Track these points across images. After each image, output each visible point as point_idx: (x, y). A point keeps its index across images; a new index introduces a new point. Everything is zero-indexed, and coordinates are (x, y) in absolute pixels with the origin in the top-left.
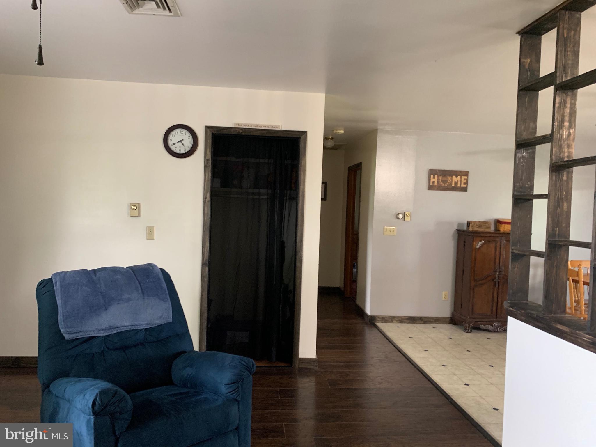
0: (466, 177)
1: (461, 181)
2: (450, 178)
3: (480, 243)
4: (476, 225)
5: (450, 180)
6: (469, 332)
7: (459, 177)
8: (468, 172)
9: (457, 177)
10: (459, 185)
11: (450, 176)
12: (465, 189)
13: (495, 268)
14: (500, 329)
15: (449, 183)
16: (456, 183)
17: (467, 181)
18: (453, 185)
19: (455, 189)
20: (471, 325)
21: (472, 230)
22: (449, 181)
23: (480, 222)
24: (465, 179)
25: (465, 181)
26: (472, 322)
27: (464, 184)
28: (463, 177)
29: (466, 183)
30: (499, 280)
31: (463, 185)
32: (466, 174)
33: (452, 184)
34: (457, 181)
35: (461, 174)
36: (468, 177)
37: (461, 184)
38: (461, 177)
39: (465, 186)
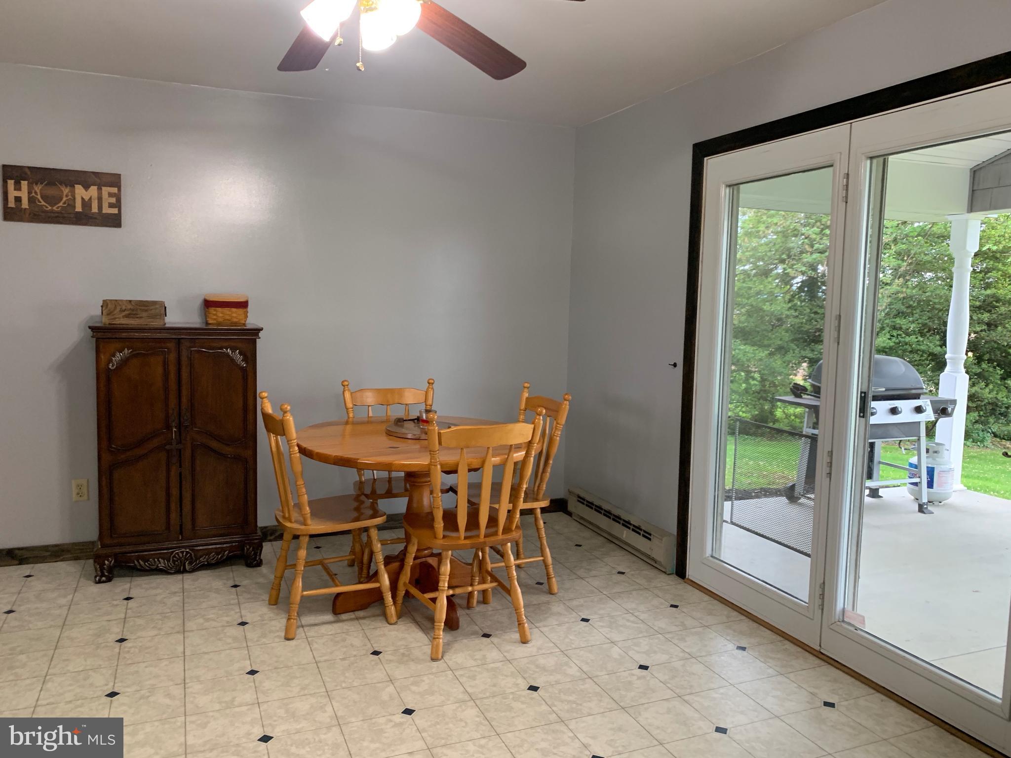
0: (115, 190)
1: (100, 199)
2: (66, 190)
3: (118, 356)
4: (122, 311)
5: (67, 196)
6: (104, 582)
7: (93, 190)
8: (118, 176)
9: (86, 187)
10: (95, 209)
11: (66, 186)
12: (115, 221)
13: (167, 417)
14: (190, 563)
15: (64, 203)
16: (86, 204)
17: (119, 200)
18: (79, 208)
19: (84, 218)
20: (106, 562)
21: (109, 324)
22: (64, 199)
23: (130, 301)
24: (111, 195)
25: (113, 200)
26: (107, 557)
27: (111, 206)
28: (106, 190)
29: (118, 205)
30: (180, 446)
31: (106, 210)
32: (114, 180)
33: (74, 207)
34: (91, 198)
35: (98, 181)
36: (119, 190)
37: (100, 207)
38: (100, 189)
39: (115, 211)
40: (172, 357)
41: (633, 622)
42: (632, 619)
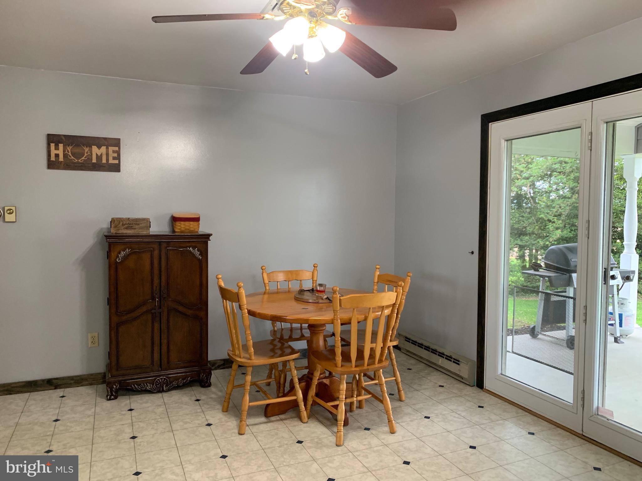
0: (117, 149)
1: (107, 155)
2: (87, 150)
3: (123, 254)
4: (123, 225)
5: (87, 153)
6: (113, 399)
7: (103, 149)
8: (119, 140)
9: (99, 147)
10: (104, 161)
11: (87, 147)
12: (116, 168)
13: (152, 293)
14: (167, 386)
15: (86, 157)
16: (99, 158)
17: (119, 155)
18: (94, 161)
19: (98, 167)
20: (114, 386)
21: (116, 233)
22: (86, 155)
23: (129, 219)
24: (114, 152)
25: (116, 155)
26: (114, 383)
27: (114, 158)
28: (111, 149)
29: (118, 158)
30: (160, 310)
31: (111, 161)
32: (116, 143)
33: (92, 159)
34: (101, 154)
35: (106, 143)
36: (119, 148)
37: (107, 160)
38: (107, 148)
39: (116, 162)
40: (156, 253)
41: (457, 418)
42: (457, 416)
